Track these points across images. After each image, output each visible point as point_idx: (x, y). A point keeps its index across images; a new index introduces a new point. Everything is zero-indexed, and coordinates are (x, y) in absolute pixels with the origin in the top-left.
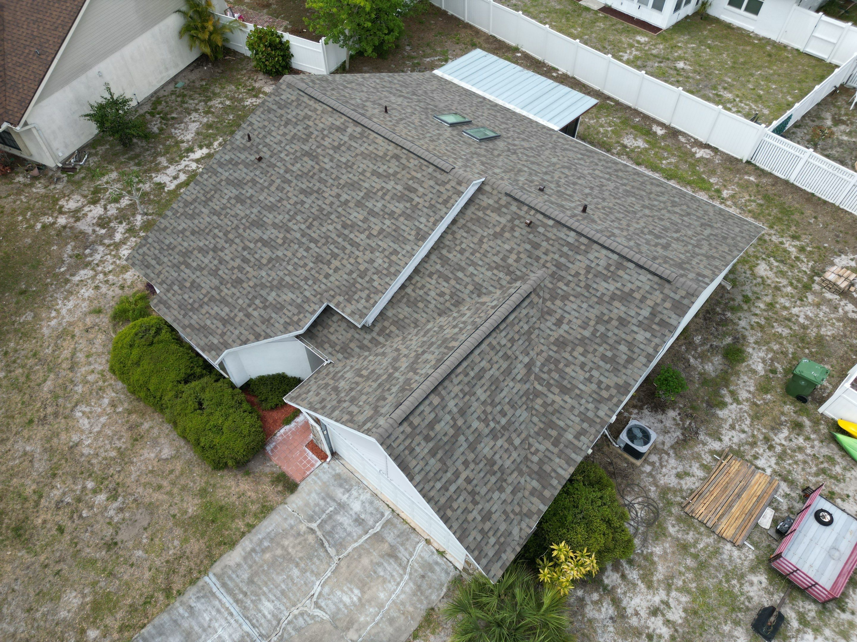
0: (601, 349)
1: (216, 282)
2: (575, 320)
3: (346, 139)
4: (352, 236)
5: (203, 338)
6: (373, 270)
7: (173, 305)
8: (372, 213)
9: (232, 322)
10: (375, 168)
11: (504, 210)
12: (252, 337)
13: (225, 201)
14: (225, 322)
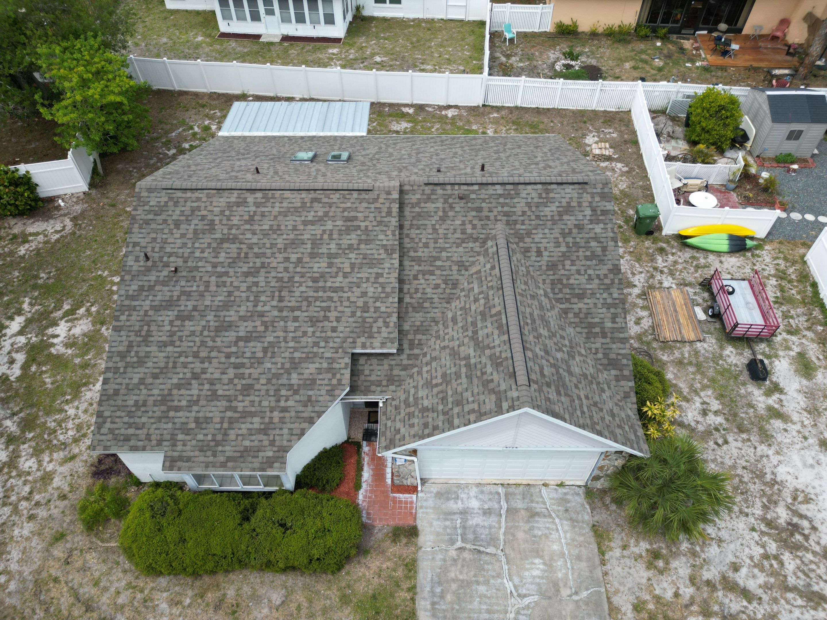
0: (581, 253)
1: (224, 403)
2: (548, 245)
3: (253, 209)
4: (329, 284)
5: (254, 460)
6: (371, 300)
7: (192, 454)
8: (330, 256)
9: (272, 426)
10: (303, 218)
11: (433, 197)
12: (305, 425)
13: (168, 328)
14: (264, 431)
